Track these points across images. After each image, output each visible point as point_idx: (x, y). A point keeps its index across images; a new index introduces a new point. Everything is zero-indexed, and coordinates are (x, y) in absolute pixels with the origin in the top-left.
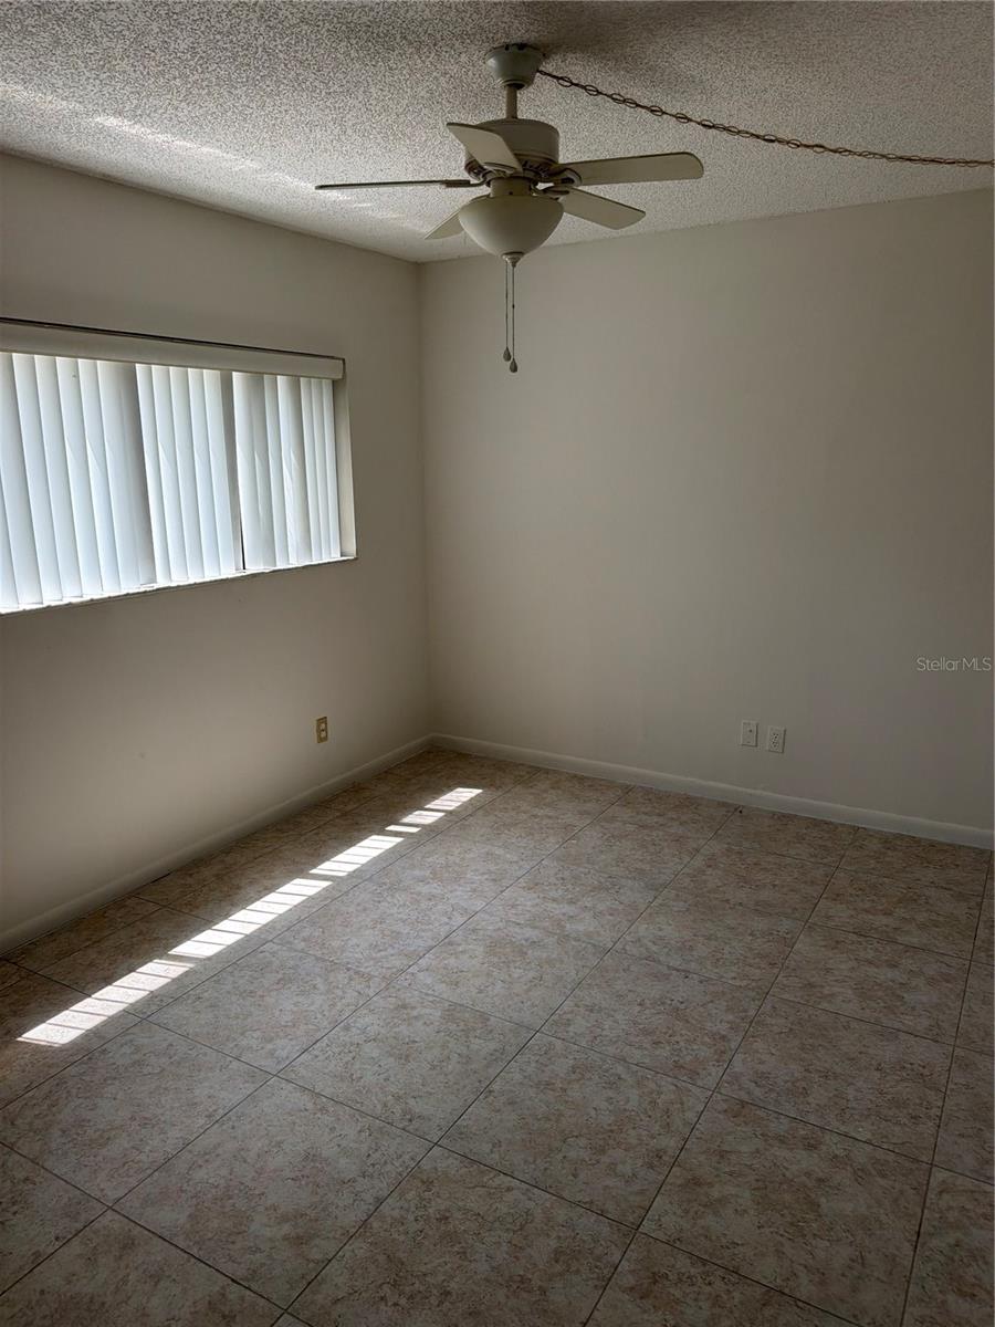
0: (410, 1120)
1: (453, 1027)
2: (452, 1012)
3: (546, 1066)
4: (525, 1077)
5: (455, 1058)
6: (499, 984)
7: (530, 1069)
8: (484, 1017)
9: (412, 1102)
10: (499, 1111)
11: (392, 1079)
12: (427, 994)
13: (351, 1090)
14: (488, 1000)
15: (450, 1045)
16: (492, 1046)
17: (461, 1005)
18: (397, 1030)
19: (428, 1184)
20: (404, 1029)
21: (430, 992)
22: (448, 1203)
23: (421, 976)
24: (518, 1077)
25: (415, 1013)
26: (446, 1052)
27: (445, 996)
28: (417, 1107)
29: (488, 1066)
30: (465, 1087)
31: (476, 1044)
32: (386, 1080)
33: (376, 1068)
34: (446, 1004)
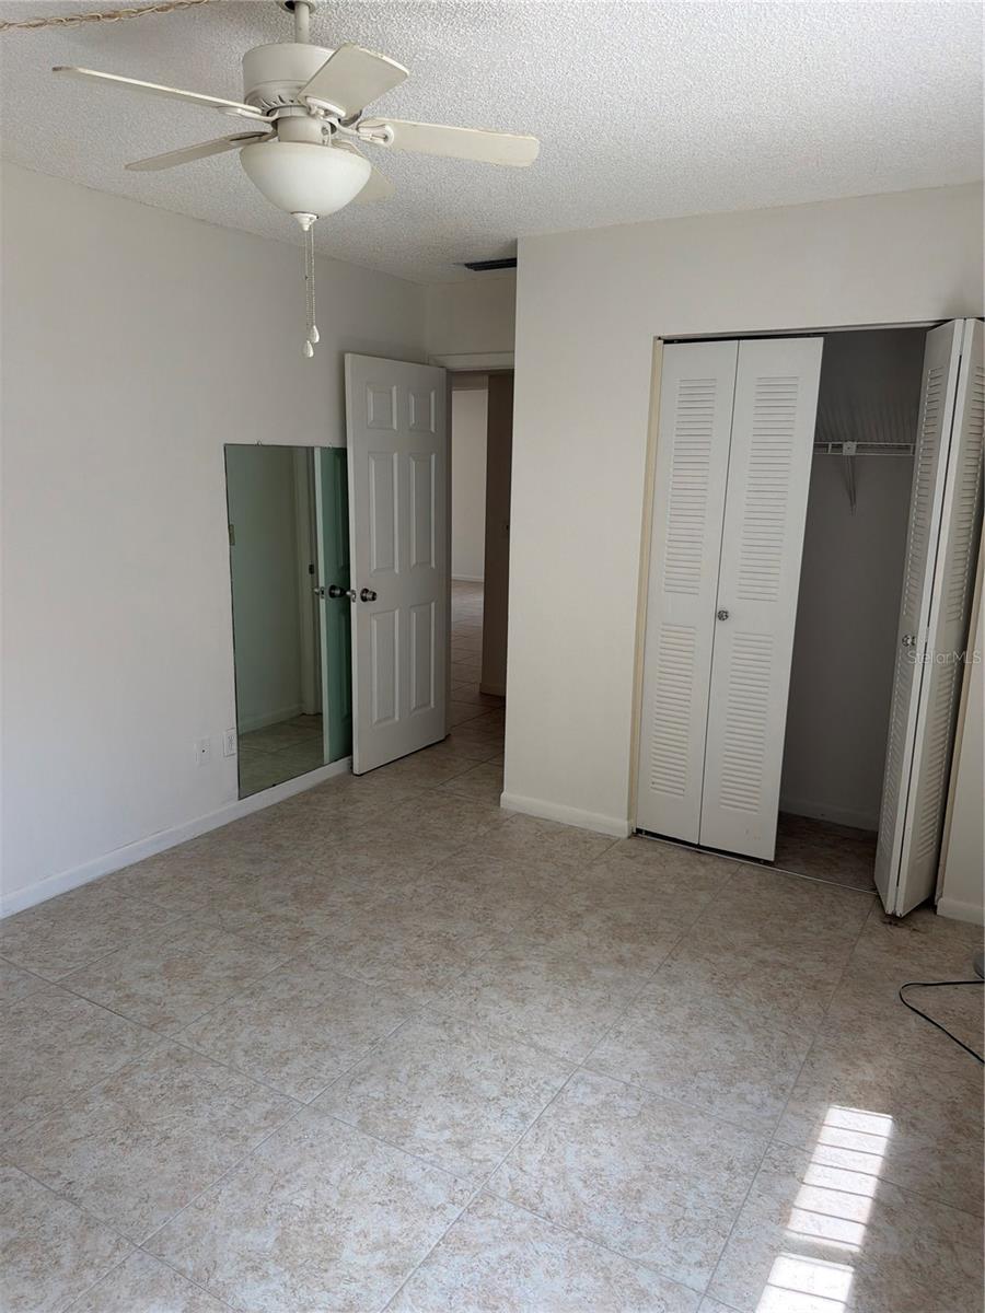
0: (444, 1023)
1: (402, 1113)
2: (400, 1137)
3: (312, 1066)
4: (336, 1056)
5: (402, 1076)
6: (334, 1177)
7: (329, 1063)
8: (364, 1125)
9: (445, 1037)
10: (368, 1028)
11: (465, 1058)
12: (432, 1163)
13: (502, 1049)
14: (354, 1151)
15: (407, 1091)
16: (362, 1089)
17: (390, 1143)
18: (466, 1112)
19: (429, 983)
20: (459, 1112)
21: (429, 1167)
22: (416, 972)
23: (441, 1198)
24: (343, 1057)
25: (447, 1134)
26: (411, 1083)
27: (410, 1160)
28: (440, 1033)
29: (369, 1068)
30: (396, 1048)
31: (378, 1093)
32: (470, 1057)
33: (483, 1069)
34: (408, 1146)
